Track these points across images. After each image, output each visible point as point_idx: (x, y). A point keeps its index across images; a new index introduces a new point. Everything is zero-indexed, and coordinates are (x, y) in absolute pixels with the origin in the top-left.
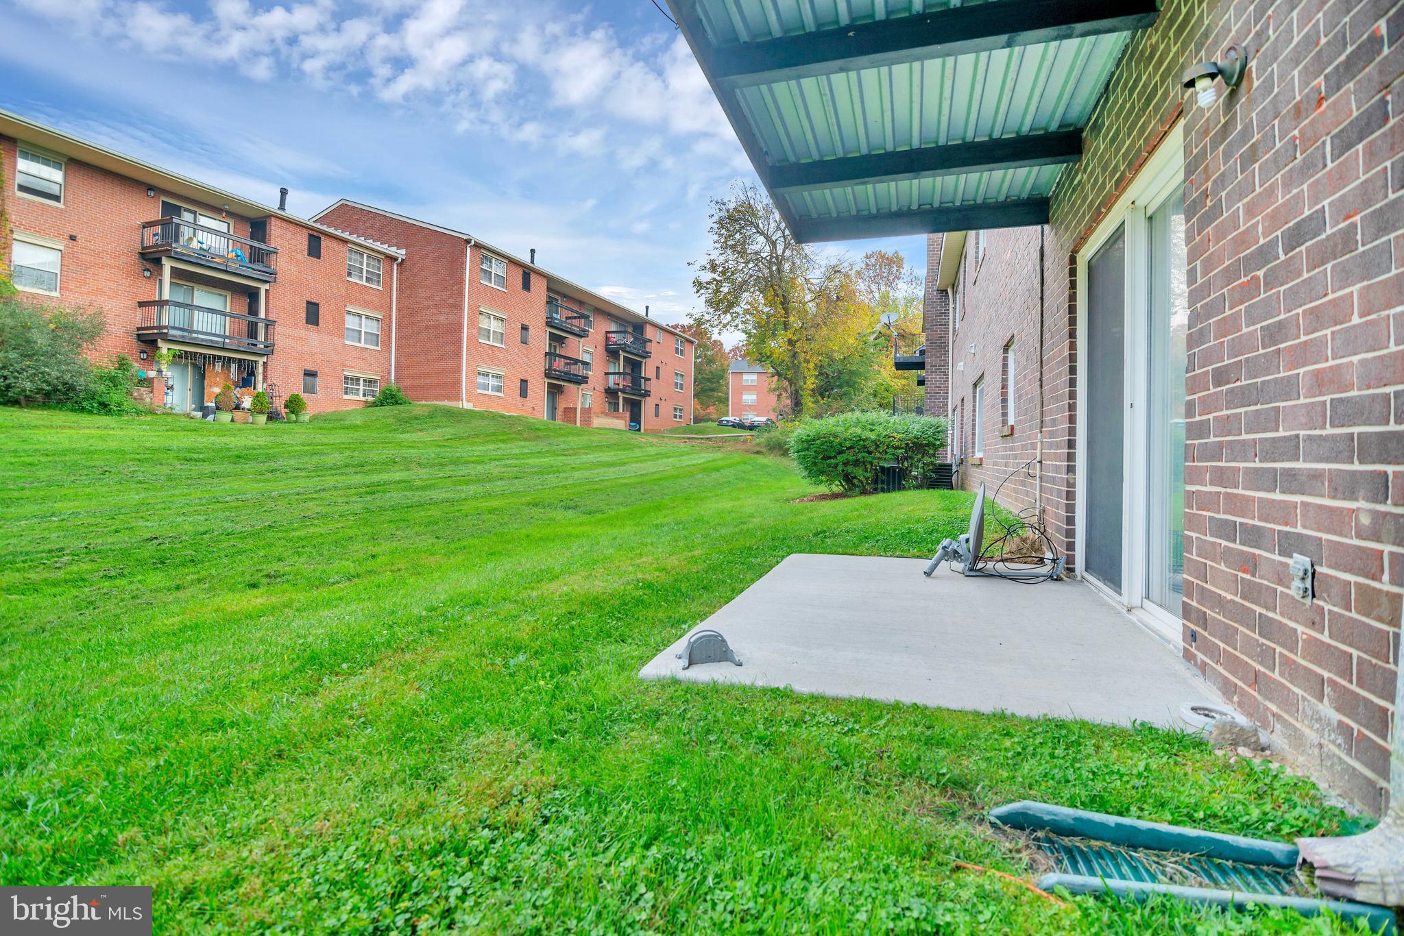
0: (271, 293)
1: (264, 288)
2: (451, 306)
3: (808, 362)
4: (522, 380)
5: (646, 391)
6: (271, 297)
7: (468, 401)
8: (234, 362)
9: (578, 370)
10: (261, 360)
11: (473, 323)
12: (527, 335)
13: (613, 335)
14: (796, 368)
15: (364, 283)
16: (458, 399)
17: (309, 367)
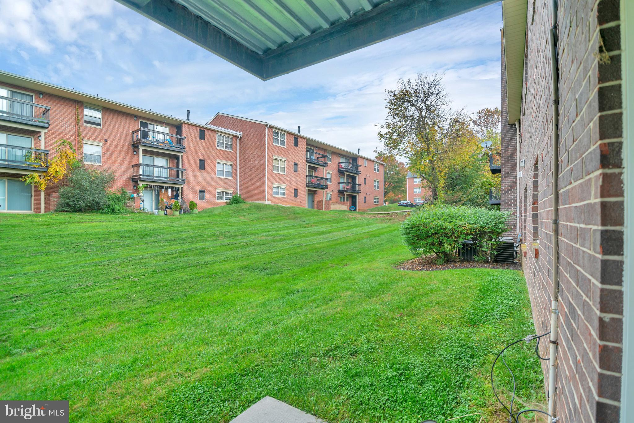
0: (184, 157)
1: (181, 155)
2: (260, 156)
3: (440, 172)
4: (295, 189)
5: (359, 191)
6: (184, 159)
7: (268, 200)
8: (169, 188)
9: (323, 182)
10: (181, 187)
11: (270, 164)
12: (297, 167)
13: (341, 164)
14: (434, 175)
15: (224, 149)
16: (264, 200)
17: (201, 188)
